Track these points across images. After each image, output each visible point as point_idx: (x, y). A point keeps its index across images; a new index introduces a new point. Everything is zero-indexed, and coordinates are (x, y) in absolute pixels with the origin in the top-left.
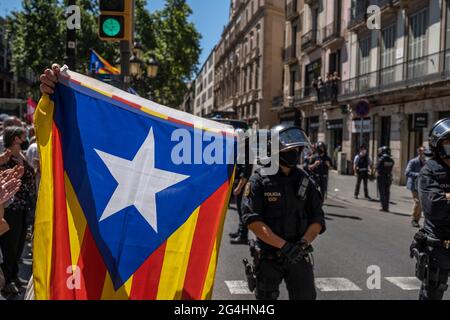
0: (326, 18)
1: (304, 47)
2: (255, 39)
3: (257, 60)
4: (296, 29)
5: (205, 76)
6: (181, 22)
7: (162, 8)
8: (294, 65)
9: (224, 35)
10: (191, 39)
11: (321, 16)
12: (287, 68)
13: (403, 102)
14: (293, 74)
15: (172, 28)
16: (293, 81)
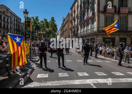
0: (76, 23)
1: (73, 27)
2: (66, 26)
3: (67, 30)
4: (72, 25)
5: (59, 32)
6: (53, 23)
7: (50, 21)
8: (72, 31)
9: (62, 25)
10: (55, 26)
11: (75, 22)
12: (71, 31)
13: (86, 37)
14: (72, 32)
15: (52, 24)
16: (72, 33)
